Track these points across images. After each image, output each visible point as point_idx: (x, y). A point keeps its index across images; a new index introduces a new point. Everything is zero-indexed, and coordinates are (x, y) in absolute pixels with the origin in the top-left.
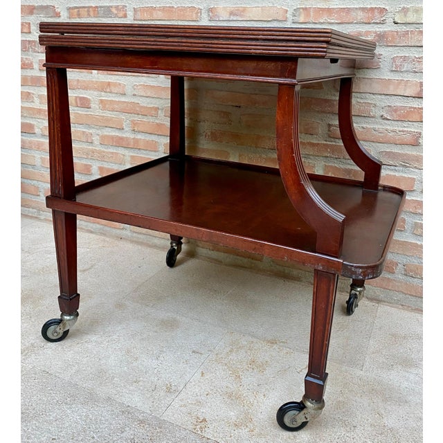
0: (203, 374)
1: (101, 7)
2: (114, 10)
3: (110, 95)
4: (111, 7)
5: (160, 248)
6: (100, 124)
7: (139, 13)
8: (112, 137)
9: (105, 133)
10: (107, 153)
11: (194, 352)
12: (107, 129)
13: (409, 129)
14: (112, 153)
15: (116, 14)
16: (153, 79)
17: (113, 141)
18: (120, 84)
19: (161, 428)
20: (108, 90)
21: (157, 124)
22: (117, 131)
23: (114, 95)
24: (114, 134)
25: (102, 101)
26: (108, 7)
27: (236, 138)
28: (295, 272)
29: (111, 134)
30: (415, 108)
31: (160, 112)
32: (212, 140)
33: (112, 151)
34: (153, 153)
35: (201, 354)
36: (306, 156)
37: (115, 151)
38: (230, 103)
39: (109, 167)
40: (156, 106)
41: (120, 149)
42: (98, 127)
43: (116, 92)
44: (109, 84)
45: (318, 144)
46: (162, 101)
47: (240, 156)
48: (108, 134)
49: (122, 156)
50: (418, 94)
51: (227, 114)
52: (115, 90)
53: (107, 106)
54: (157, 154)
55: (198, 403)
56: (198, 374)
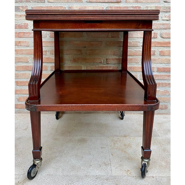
0: (112, 155)
2: (21, 8)
3: (20, 47)
4: (19, 7)
8: (23, 67)
9: (19, 65)
10: (20, 74)
11: (101, 148)
12: (19, 63)
14: (23, 74)
15: (22, 10)
17: (23, 68)
18: (26, 42)
19: (116, 179)
20: (19, 45)
21: (47, 58)
22: (25, 63)
23: (22, 47)
24: (23, 65)
25: (16, 50)
26: (18, 7)
27: (85, 60)
30: (153, 42)
31: (47, 52)
32: (74, 62)
33: (23, 73)
35: (105, 148)
36: (114, 64)
37: (24, 73)
38: (81, 46)
39: (21, 81)
41: (27, 71)
43: (24, 45)
44: (20, 42)
46: (48, 48)
47: (87, 67)
48: (20, 65)
49: (28, 75)
51: (80, 51)
52: (22, 44)
53: (19, 52)
54: (47, 71)
55: (120, 165)
56: (111, 155)
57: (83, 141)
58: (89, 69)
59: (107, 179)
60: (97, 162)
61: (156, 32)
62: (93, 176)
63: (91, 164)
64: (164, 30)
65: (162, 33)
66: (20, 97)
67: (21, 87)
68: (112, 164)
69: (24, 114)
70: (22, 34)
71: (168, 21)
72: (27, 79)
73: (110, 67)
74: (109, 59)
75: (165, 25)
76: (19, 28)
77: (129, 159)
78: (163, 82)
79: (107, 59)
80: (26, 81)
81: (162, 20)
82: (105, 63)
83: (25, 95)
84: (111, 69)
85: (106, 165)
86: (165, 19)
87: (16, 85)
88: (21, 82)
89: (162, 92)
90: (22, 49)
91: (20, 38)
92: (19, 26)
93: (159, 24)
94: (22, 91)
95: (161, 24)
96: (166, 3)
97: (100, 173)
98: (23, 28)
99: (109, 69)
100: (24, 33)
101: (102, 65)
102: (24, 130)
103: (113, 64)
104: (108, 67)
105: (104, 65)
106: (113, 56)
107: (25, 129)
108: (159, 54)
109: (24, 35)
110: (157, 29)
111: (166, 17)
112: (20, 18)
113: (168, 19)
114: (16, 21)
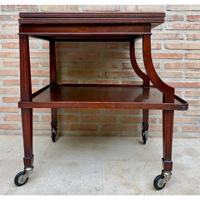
0: (106, 180)
1: (4, 15)
2: (12, 17)
3: (9, 58)
4: (11, 15)
5: (41, 135)
6: (3, 74)
8: (11, 81)
9: (7, 79)
10: (8, 89)
11: (94, 172)
12: (7, 76)
13: (155, 62)
14: (11, 89)
15: (14, 19)
16: (36, 49)
20: (9, 56)
21: (38, 71)
22: (14, 77)
23: (12, 58)
24: (12, 78)
25: (4, 62)
26: (9, 15)
27: (81, 73)
28: (113, 132)
29: (10, 79)
30: (156, 53)
31: (39, 65)
32: (69, 76)
33: (11, 88)
34: (36, 86)
35: (98, 172)
36: (114, 78)
37: (12, 88)
38: (77, 57)
39: (9, 96)
40: (37, 62)
41: (16, 86)
42: (2, 76)
43: (14, 57)
44: (9, 53)
45: (119, 72)
46: (40, 60)
47: (83, 81)
49: (17, 90)
50: (157, 48)
51: (76, 63)
52: (12, 56)
53: (8, 65)
54: (38, 86)
55: (114, 191)
56: (104, 180)
57: (73, 165)
58: (86, 83)
60: (87, 187)
61: (160, 43)
63: (80, 189)
64: (169, 40)
65: (166, 43)
66: (6, 116)
67: (8, 104)
68: (104, 190)
69: (10, 136)
70: (12, 45)
71: (172, 31)
72: (15, 95)
73: (109, 81)
74: (108, 72)
75: (169, 35)
76: (9, 38)
77: (125, 185)
79: (105, 72)
80: (14, 97)
81: (166, 30)
82: (104, 77)
83: (13, 113)
84: (111, 83)
85: (97, 190)
86: (168, 29)
87: (3, 102)
88: (9, 98)
90: (11, 61)
91: (9, 49)
92: (9, 36)
93: (162, 34)
94: (9, 108)
95: (165, 34)
96: (169, 12)
98: (13, 38)
99: (108, 83)
100: (15, 43)
101: (100, 79)
102: (7, 152)
103: (112, 78)
104: (107, 81)
105: (103, 80)
106: (112, 69)
107: (9, 152)
108: (164, 67)
109: (14, 46)
110: (161, 39)
111: (170, 26)
112: (11, 28)
113: (172, 29)
114: (7, 31)
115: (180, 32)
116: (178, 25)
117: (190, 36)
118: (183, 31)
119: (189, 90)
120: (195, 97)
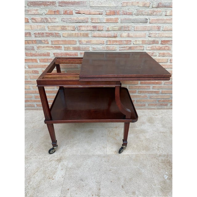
1: (37, 40)
2: (43, 41)
7: (53, 42)
15: (44, 43)
19: (108, 156)
26: (41, 40)
35: (104, 136)
55: (112, 148)
56: (107, 141)
59: (104, 157)
62: (97, 155)
63: (96, 148)
68: (107, 147)
70: (46, 60)
76: (44, 56)
77: (117, 144)
78: (143, 90)
85: (104, 148)
89: (143, 96)
92: (43, 54)
96: (150, 38)
97: (100, 153)
98: (46, 56)
100: (48, 59)
111: (149, 48)
112: (43, 49)
113: (151, 49)
114: (41, 51)
115: (155, 51)
116: (154, 47)
117: (161, 54)
118: (157, 51)
119: (155, 85)
120: (158, 89)
